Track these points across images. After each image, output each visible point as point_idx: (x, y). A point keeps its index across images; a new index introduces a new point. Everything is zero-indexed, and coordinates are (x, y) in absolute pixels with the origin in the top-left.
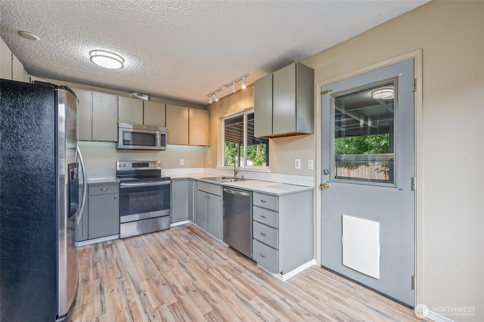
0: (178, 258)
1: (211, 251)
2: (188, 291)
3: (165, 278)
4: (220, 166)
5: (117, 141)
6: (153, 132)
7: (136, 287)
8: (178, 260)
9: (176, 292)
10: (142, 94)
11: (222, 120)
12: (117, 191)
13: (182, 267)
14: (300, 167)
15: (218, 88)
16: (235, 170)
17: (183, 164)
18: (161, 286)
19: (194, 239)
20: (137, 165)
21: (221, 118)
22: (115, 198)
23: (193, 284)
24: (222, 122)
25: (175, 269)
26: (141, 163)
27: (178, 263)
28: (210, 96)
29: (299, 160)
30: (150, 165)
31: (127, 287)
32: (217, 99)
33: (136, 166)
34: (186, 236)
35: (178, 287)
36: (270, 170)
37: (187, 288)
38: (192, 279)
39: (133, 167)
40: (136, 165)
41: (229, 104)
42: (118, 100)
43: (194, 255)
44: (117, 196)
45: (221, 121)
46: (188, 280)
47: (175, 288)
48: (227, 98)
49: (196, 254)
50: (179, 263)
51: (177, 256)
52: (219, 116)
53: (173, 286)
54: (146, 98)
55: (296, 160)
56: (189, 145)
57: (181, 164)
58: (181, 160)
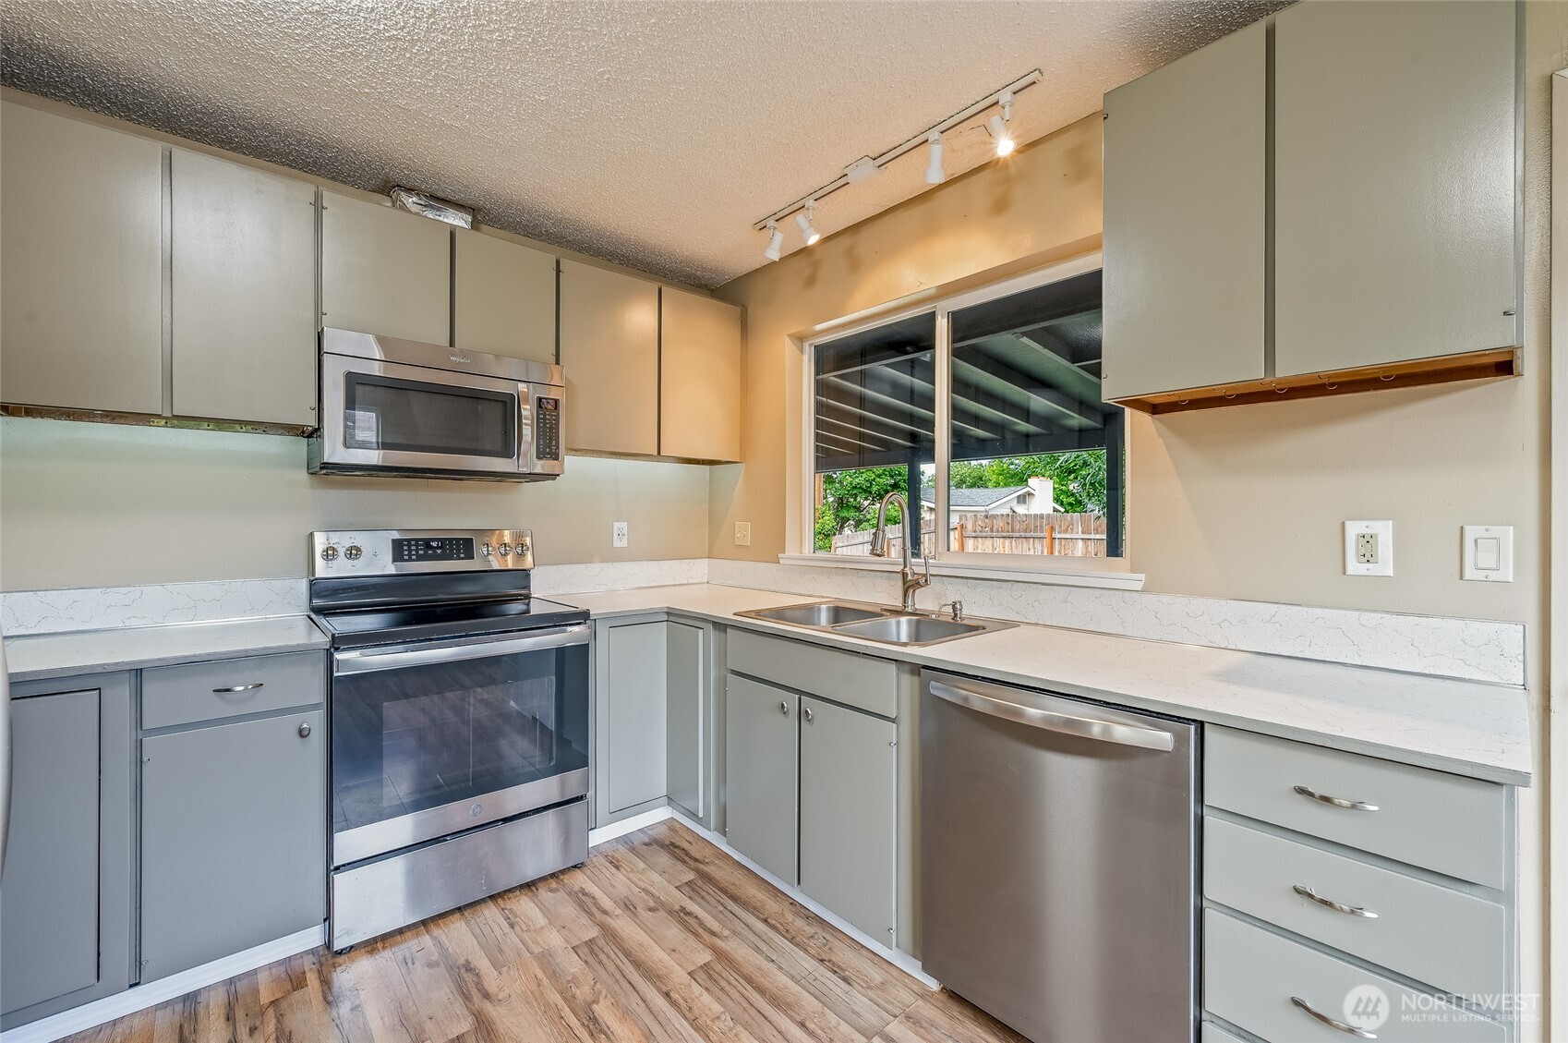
4: (797, 554)
5: (313, 423)
6: (502, 387)
10: (439, 200)
11: (806, 345)
12: (317, 694)
14: (1385, 565)
15: (824, 177)
16: (904, 575)
17: (624, 543)
20: (417, 550)
21: (800, 339)
22: (302, 734)
24: (806, 357)
26: (434, 540)
28: (771, 223)
29: (1384, 531)
30: (480, 550)
32: (817, 232)
33: (410, 555)
34: (683, 909)
36: (1142, 577)
39: (398, 556)
40: (410, 550)
41: (855, 265)
42: (318, 207)
44: (316, 722)
45: (802, 353)
48: (846, 242)
52: (796, 329)
54: (459, 223)
55: (1354, 529)
56: (659, 453)
57: (617, 543)
58: (616, 525)
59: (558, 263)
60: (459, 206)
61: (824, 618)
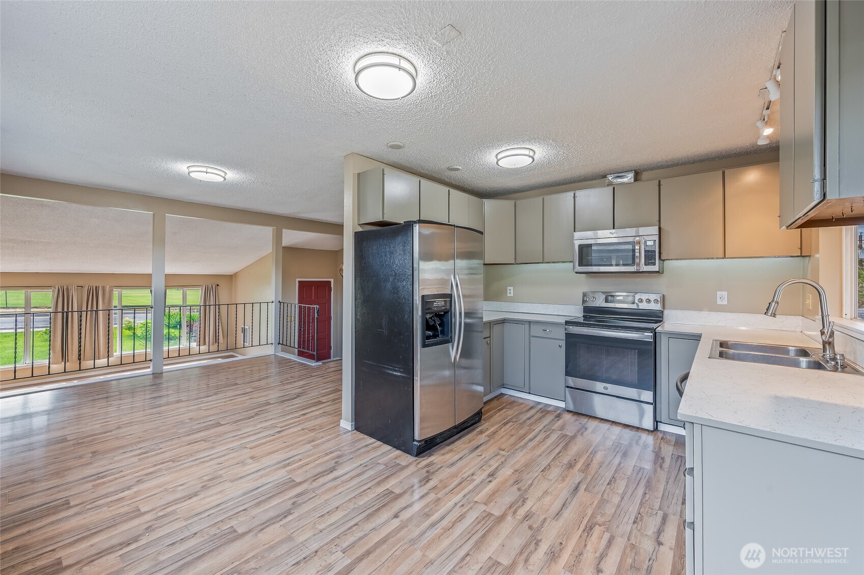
0: (589, 478)
1: (660, 509)
2: (526, 520)
3: (531, 484)
5: (573, 260)
6: (629, 240)
7: (496, 468)
8: (585, 478)
9: (515, 508)
10: (620, 173)
12: (563, 336)
13: (571, 492)
17: (725, 302)
18: (515, 488)
19: (669, 472)
22: (560, 346)
23: (545, 519)
25: (560, 485)
27: (577, 482)
31: (492, 462)
33: (611, 301)
35: (524, 506)
37: (530, 516)
38: (556, 513)
39: (607, 302)
40: (611, 299)
43: (621, 491)
44: (563, 343)
46: (548, 510)
47: (520, 503)
49: (624, 493)
50: (579, 483)
51: (593, 472)
53: (522, 499)
54: (629, 178)
56: (725, 257)
57: (719, 302)
58: (719, 293)
59: (659, 182)
60: (628, 171)
61: (792, 354)
